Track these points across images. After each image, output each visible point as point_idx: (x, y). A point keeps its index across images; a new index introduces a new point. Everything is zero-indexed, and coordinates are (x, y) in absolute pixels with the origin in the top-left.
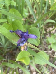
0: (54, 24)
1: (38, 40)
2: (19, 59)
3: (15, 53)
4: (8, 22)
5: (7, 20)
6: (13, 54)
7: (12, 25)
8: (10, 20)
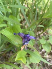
0: (42, 29)
1: (33, 41)
2: (18, 59)
3: (8, 56)
4: (7, 26)
5: (7, 25)
6: (7, 57)
7: (12, 29)
8: (10, 25)
